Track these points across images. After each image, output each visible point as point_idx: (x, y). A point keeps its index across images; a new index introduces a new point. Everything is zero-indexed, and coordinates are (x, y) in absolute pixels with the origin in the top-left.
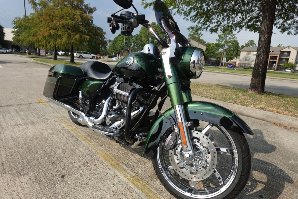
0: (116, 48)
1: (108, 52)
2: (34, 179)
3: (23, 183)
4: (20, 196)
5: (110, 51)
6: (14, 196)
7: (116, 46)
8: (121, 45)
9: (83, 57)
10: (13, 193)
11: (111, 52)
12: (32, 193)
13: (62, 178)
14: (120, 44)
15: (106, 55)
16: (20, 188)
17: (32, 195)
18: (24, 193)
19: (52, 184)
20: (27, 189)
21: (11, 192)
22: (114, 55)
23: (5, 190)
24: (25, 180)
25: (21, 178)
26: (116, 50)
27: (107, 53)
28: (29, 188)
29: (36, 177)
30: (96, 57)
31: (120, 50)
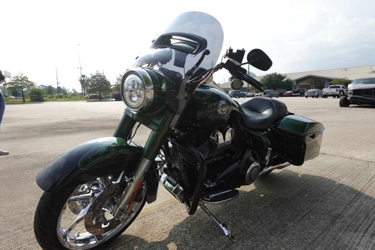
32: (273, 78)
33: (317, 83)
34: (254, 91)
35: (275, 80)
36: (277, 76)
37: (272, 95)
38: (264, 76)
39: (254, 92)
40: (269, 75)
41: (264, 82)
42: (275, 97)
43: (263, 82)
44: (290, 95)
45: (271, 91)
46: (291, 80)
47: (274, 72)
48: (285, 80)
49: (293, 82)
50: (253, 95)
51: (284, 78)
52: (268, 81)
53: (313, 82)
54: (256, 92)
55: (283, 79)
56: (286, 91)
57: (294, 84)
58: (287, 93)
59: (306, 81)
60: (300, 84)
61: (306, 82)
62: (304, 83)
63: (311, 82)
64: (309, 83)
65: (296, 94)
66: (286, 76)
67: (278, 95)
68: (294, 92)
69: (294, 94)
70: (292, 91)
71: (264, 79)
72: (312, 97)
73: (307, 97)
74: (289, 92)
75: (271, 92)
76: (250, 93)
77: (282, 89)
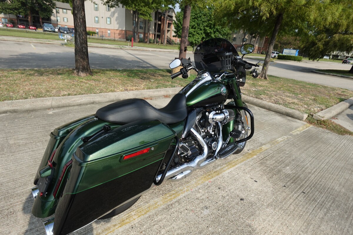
2: (252, 217)
3: (260, 222)
4: (270, 219)
6: (273, 223)
10: (271, 224)
12: (265, 213)
13: (243, 200)
16: (265, 222)
17: (266, 212)
18: (267, 217)
19: (252, 204)
20: (263, 217)
21: (270, 226)
23: (271, 232)
24: (256, 223)
25: (255, 226)
28: (262, 216)
29: (249, 217)
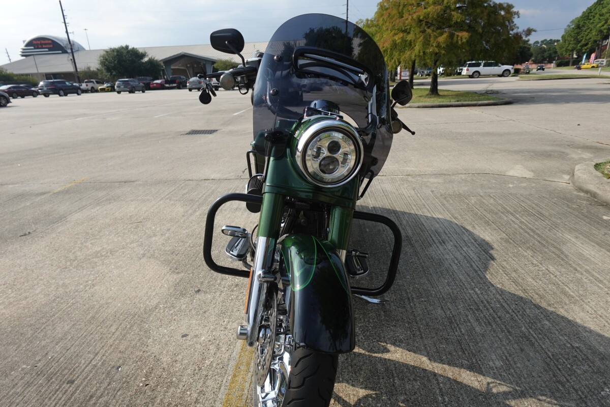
0: (583, 37)
1: (559, 52)
5: (564, 49)
7: (586, 33)
8: (603, 26)
9: (482, 73)
11: (567, 50)
14: (600, 25)
15: (550, 62)
22: (575, 56)
26: (583, 42)
27: (553, 55)
30: (512, 71)
31: (595, 41)
32: (125, 56)
33: (195, 66)
34: (94, 80)
35: (129, 60)
36: (131, 52)
37: (133, 87)
38: (107, 52)
39: (93, 82)
40: (115, 49)
41: (109, 63)
42: (139, 91)
43: (107, 63)
44: (161, 87)
45: (131, 81)
46: (156, 61)
47: (124, 45)
48: (146, 59)
49: (160, 64)
50: (92, 88)
51: (143, 55)
52: (116, 62)
53: (189, 64)
54: (98, 82)
55: (142, 59)
56: (154, 80)
57: (162, 67)
58: (157, 84)
59: (180, 63)
60: (172, 67)
61: (180, 65)
62: (176, 66)
63: (186, 65)
64: (183, 66)
65: (171, 85)
66: (146, 53)
67: (143, 87)
68: (167, 82)
69: (167, 85)
70: (164, 80)
71: (107, 58)
72: (197, 90)
73: (190, 90)
74: (158, 81)
75: (132, 83)
76: (87, 85)
77: (144, 76)
